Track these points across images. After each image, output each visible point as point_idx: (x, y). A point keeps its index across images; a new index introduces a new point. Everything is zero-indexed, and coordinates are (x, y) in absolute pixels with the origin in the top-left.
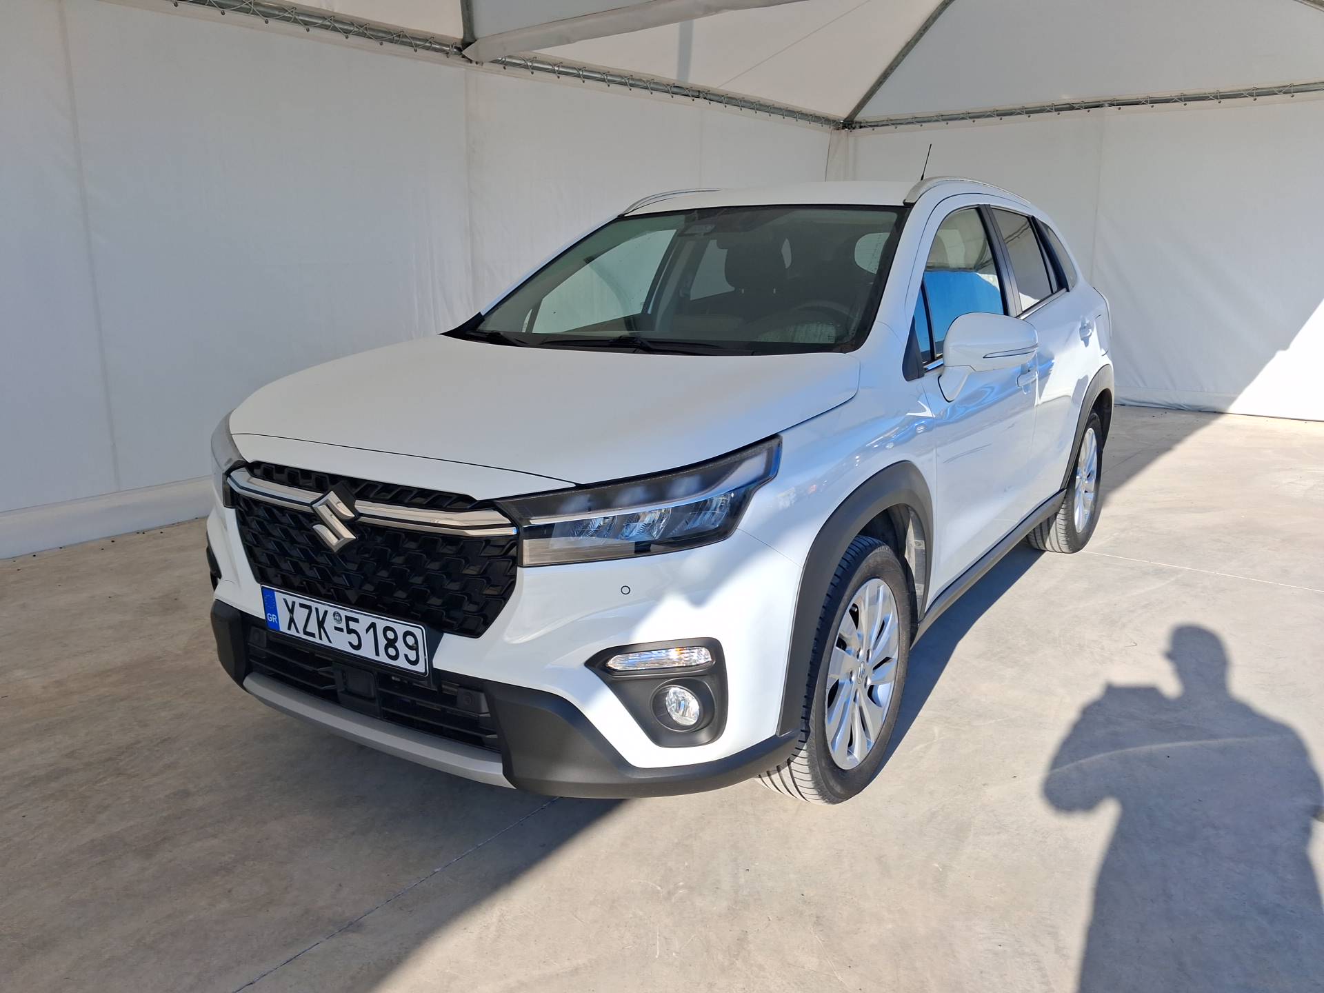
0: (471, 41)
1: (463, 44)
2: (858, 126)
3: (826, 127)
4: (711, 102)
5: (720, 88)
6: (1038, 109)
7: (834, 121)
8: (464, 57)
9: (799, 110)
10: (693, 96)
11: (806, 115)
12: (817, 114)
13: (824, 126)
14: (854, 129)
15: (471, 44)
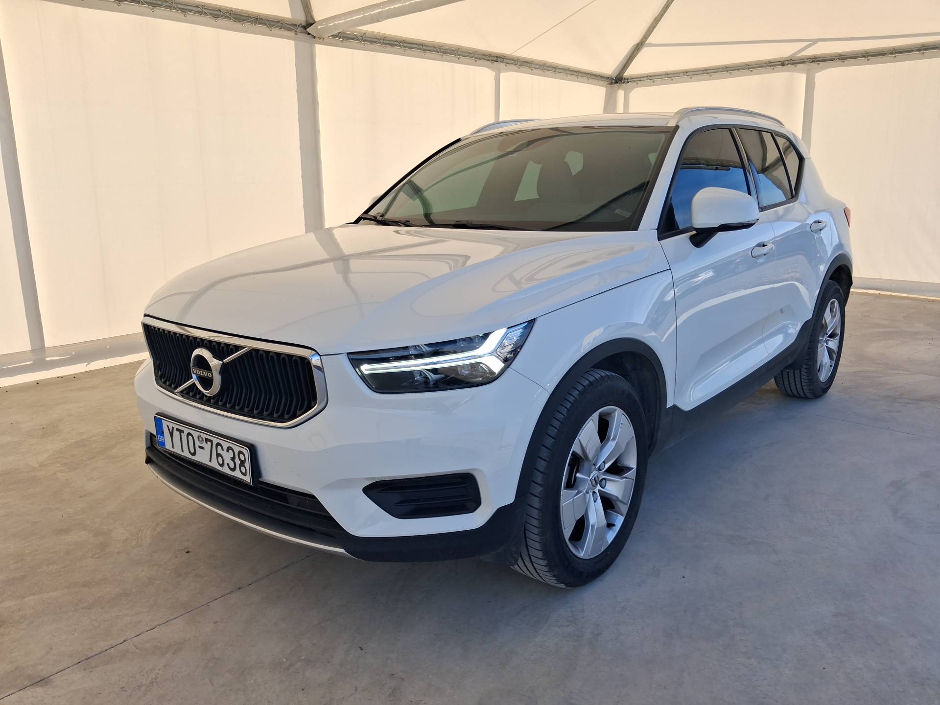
0: (312, 22)
1: (307, 25)
2: (627, 80)
3: (602, 83)
4: (508, 65)
5: (513, 54)
6: (758, 66)
7: (608, 78)
8: (309, 34)
9: (579, 70)
10: (492, 61)
11: (585, 73)
12: (593, 73)
13: (600, 81)
14: (624, 83)
15: (312, 24)
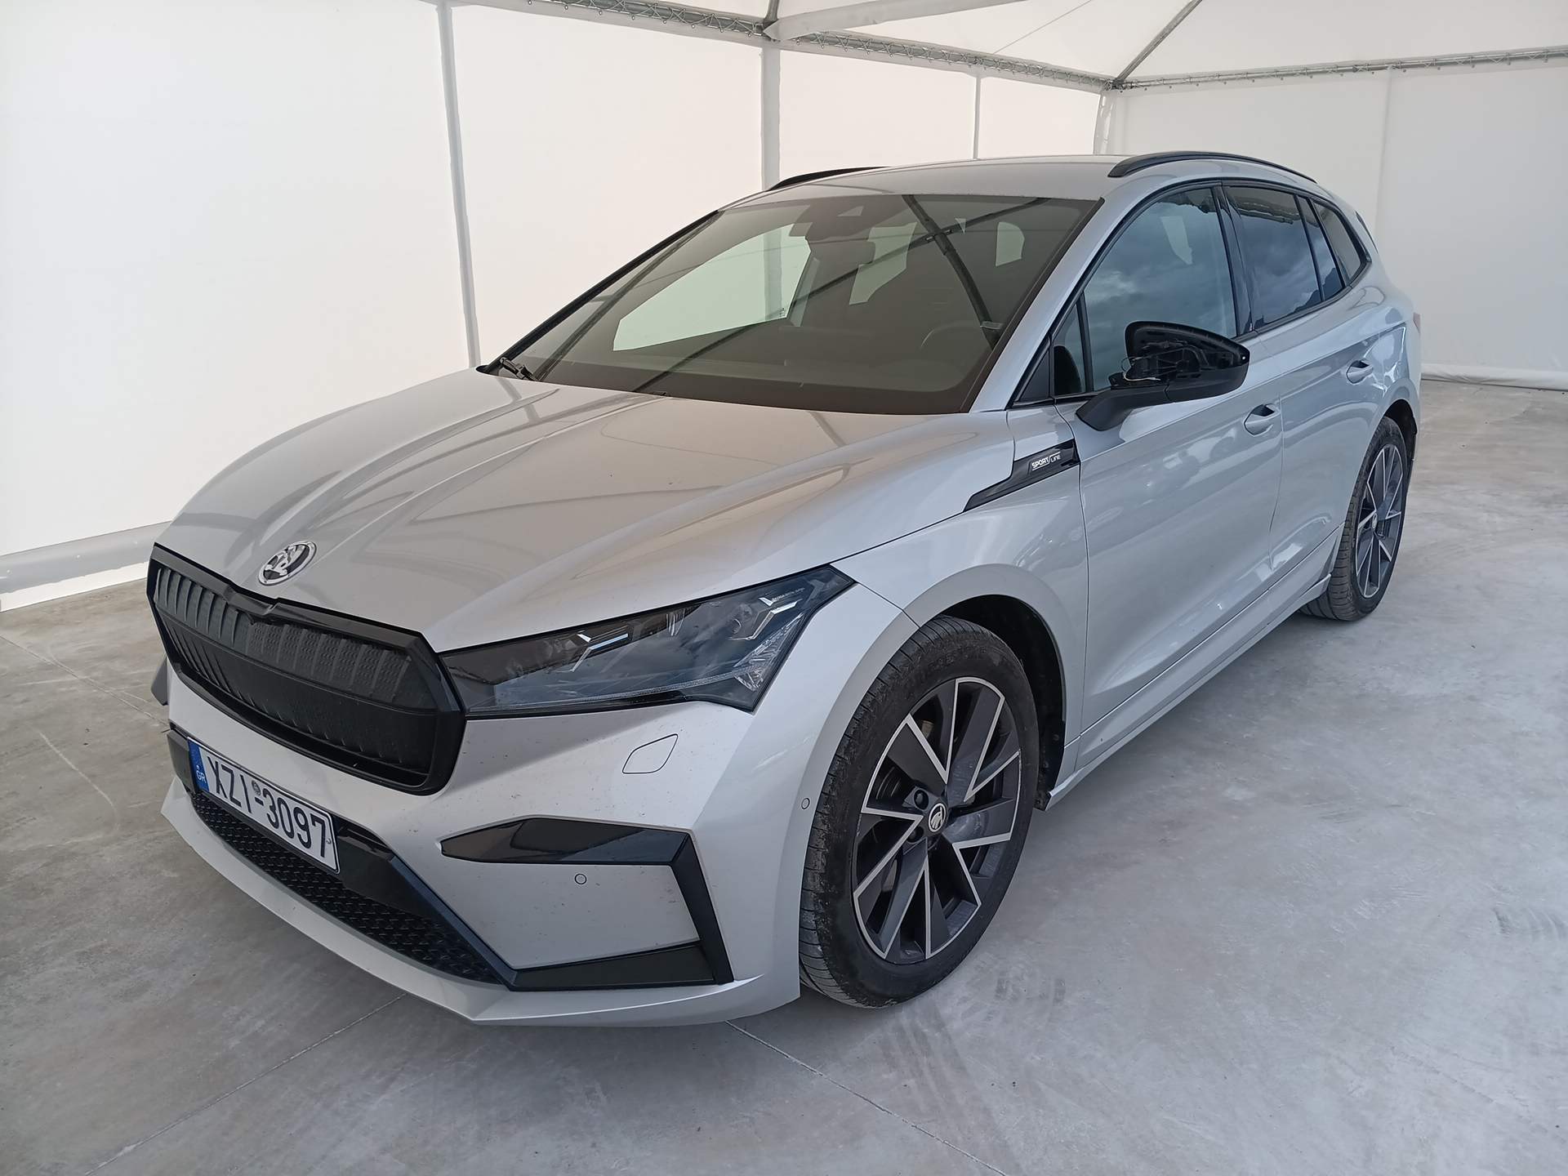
0: (771, 18)
1: (764, 23)
2: (1128, 86)
3: (1096, 87)
4: (989, 68)
5: (997, 54)
7: (1104, 81)
8: (763, 35)
10: (970, 63)
13: (1093, 85)
14: (1126, 89)
